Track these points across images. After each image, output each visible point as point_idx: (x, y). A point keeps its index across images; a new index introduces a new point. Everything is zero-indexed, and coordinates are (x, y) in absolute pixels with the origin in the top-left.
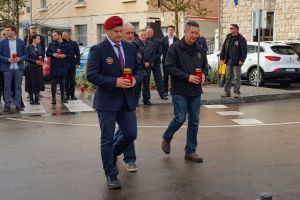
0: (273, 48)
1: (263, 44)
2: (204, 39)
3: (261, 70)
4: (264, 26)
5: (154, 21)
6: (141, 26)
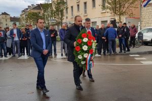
5: (113, 20)
6: (109, 22)
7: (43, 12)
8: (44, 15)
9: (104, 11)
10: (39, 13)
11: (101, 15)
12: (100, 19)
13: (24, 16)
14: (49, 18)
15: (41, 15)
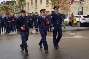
0: (83, 16)
1: (81, 16)
2: (64, 15)
3: (80, 22)
4: (81, 11)
5: (53, 11)
7: (10, 6)
8: (11, 8)
9: (48, 6)
11: (45, 8)
14: (15, 10)
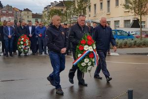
5: (135, 19)
6: (131, 21)
9: (127, 10)
10: (62, 10)
11: (123, 14)
12: (123, 18)
13: (46, 13)
15: (63, 12)
